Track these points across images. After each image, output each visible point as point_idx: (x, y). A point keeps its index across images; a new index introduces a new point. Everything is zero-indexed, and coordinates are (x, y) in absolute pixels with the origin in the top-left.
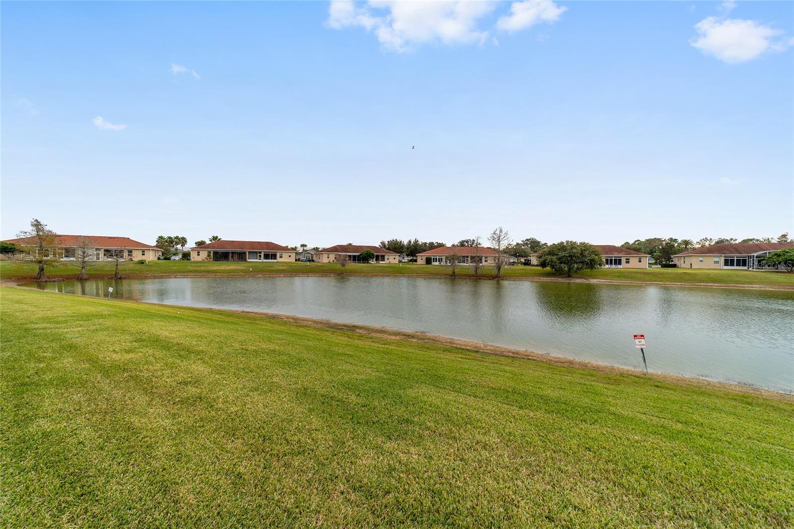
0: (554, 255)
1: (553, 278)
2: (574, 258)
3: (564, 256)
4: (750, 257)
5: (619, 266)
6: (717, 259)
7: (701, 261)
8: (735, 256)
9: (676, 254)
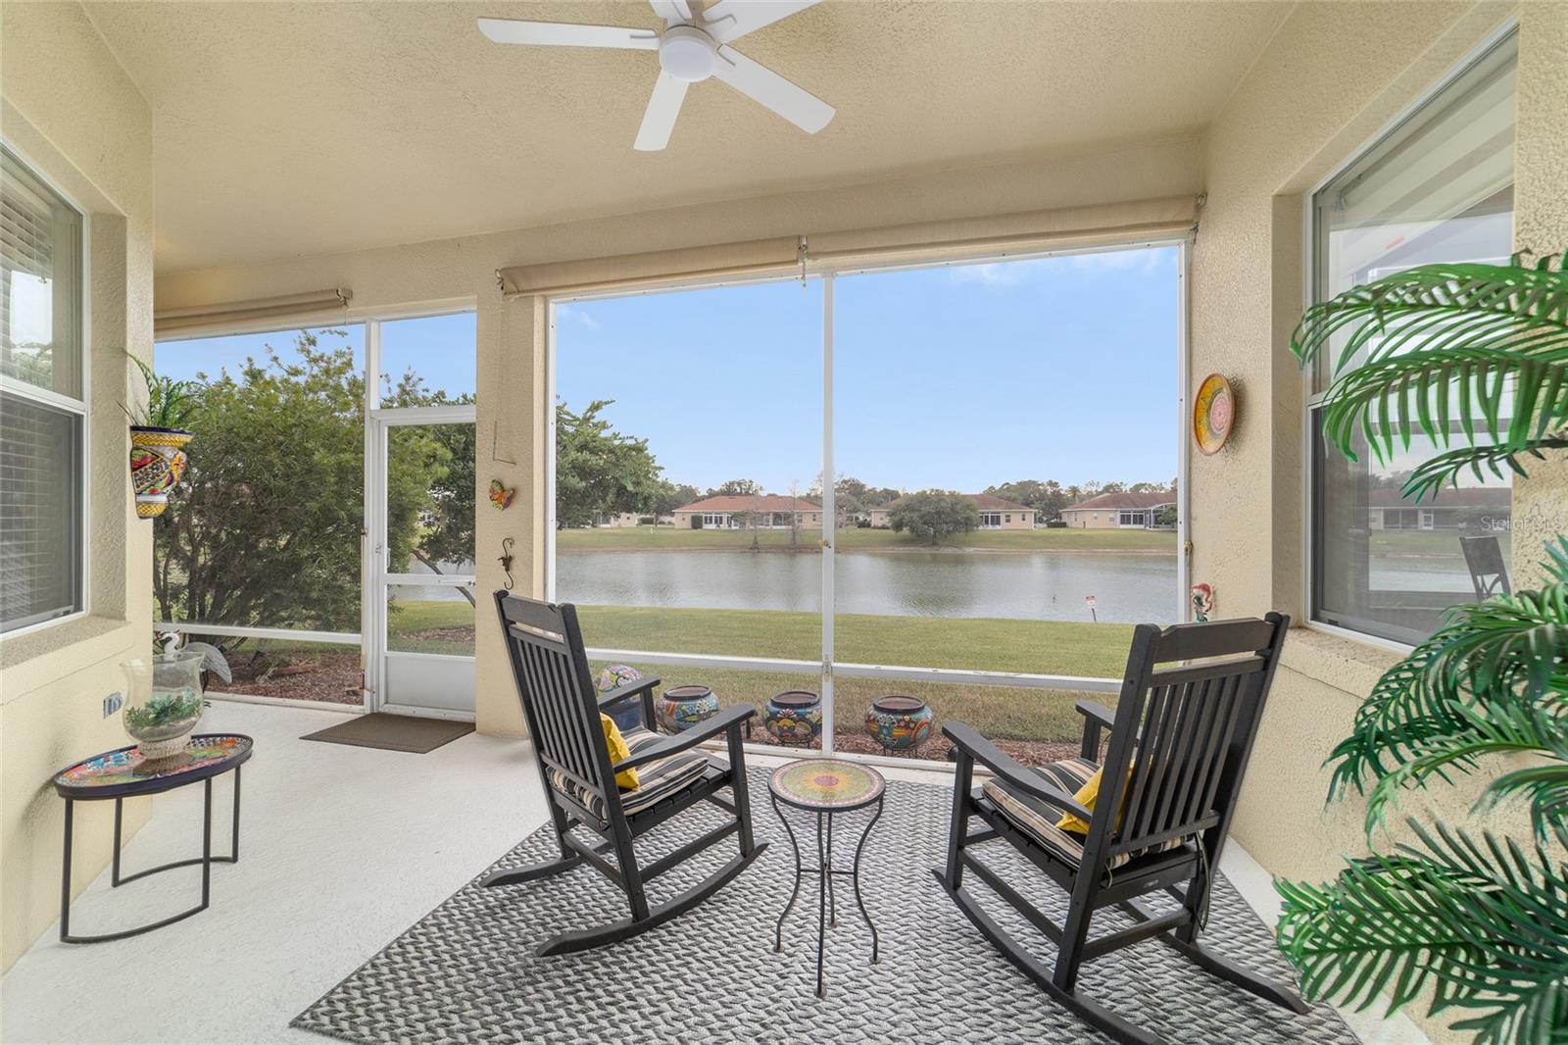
0: (913, 510)
1: (912, 548)
2: (943, 516)
3: (929, 513)
4: (1147, 512)
5: (997, 527)
6: (1112, 515)
7: (1096, 518)
8: (1132, 511)
9: (1065, 507)
